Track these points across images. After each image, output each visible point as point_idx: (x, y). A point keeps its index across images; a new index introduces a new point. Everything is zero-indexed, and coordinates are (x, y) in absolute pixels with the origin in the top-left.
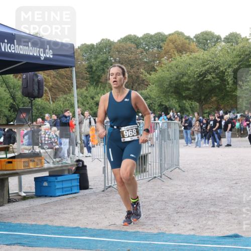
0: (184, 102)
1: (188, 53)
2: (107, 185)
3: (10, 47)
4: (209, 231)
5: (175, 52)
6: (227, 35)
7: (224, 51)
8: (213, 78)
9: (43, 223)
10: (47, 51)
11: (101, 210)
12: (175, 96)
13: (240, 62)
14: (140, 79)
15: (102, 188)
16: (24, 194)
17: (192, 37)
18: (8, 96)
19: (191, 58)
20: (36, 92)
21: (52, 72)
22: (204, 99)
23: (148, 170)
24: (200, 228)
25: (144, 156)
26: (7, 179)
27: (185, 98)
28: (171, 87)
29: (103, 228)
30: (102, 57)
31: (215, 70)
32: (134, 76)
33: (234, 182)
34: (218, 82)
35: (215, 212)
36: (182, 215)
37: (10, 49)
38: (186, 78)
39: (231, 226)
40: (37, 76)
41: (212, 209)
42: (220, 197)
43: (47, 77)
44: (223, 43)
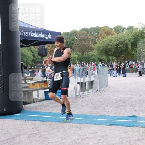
0: (109, 57)
1: (111, 36)
2: (76, 95)
3: (33, 34)
4: (122, 114)
5: (105, 35)
6: (128, 27)
7: (127, 34)
8: (122, 46)
9: (49, 111)
10: (49, 35)
11: (74, 105)
12: (105, 55)
13: (134, 39)
14: (90, 47)
15: (74, 96)
16: (40, 99)
17: (112, 28)
18: (31, 56)
19: (112, 37)
20: (44, 54)
21: (51, 45)
22: (118, 56)
23: (94, 87)
24: (118, 113)
25: (93, 82)
26: (33, 92)
27: (110, 55)
28: (103, 50)
29: (75, 114)
30: (72, 38)
31: (123, 42)
32: (87, 46)
33: (133, 92)
34: (124, 48)
35: (124, 106)
36: (110, 107)
37: (33, 35)
38: (110, 46)
39: (132, 112)
40: (44, 47)
41: (123, 104)
42: (127, 99)
43: (48, 47)
44: (126, 31)
